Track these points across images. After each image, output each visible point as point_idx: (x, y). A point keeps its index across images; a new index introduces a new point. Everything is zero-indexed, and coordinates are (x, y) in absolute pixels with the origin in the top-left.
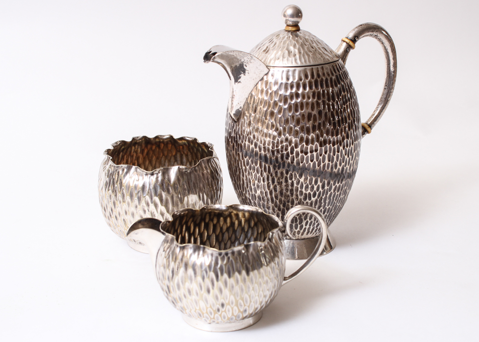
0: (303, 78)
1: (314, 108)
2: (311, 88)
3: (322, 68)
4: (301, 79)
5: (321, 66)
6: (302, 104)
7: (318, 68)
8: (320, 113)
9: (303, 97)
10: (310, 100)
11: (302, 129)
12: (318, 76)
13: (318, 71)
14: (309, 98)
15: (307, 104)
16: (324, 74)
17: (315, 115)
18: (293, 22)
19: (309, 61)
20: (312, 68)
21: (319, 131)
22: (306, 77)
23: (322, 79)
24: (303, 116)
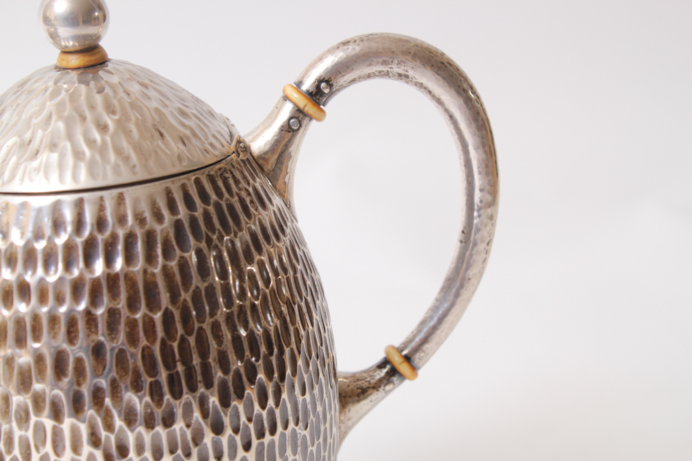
0: (48, 231)
1: (76, 337)
2: (68, 265)
3: (121, 199)
4: (38, 236)
5: (115, 192)
6: (36, 318)
7: (102, 198)
8: (98, 351)
9: (43, 298)
10: (63, 309)
11: (38, 401)
12: (100, 224)
13: (101, 208)
14: (60, 300)
15: (53, 320)
16: (122, 220)
17: (79, 361)
18: (76, 38)
19: (75, 177)
20: (81, 201)
21: (98, 411)
22: (57, 225)
23: (114, 237)
24: (39, 359)
